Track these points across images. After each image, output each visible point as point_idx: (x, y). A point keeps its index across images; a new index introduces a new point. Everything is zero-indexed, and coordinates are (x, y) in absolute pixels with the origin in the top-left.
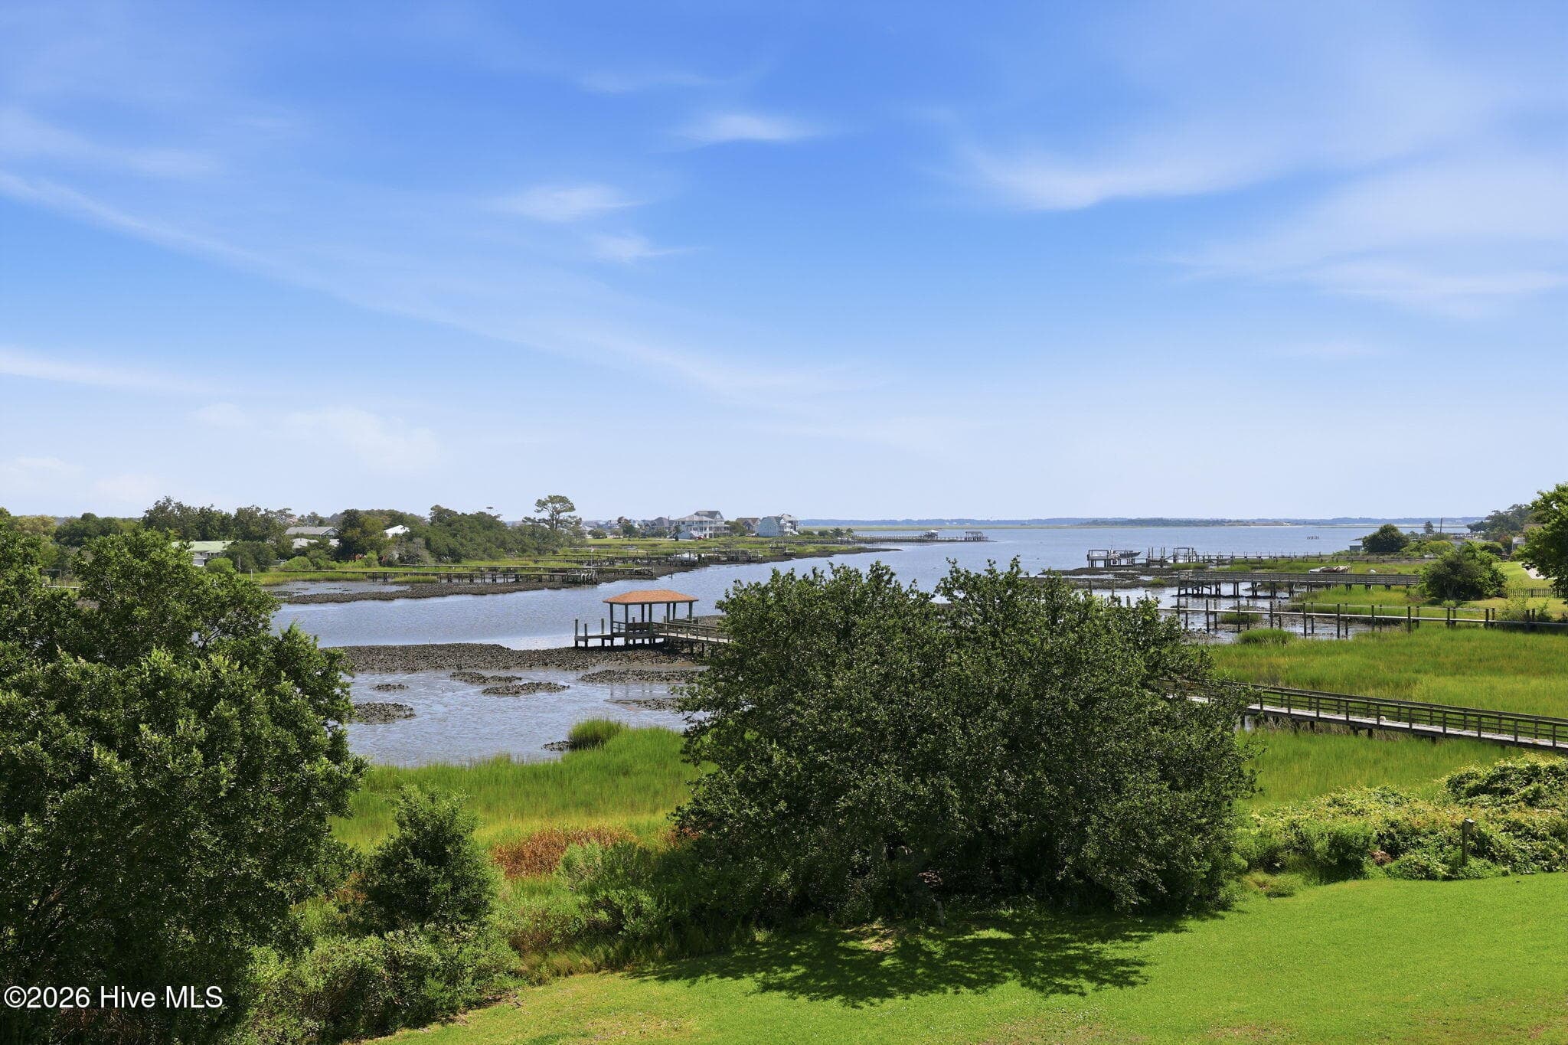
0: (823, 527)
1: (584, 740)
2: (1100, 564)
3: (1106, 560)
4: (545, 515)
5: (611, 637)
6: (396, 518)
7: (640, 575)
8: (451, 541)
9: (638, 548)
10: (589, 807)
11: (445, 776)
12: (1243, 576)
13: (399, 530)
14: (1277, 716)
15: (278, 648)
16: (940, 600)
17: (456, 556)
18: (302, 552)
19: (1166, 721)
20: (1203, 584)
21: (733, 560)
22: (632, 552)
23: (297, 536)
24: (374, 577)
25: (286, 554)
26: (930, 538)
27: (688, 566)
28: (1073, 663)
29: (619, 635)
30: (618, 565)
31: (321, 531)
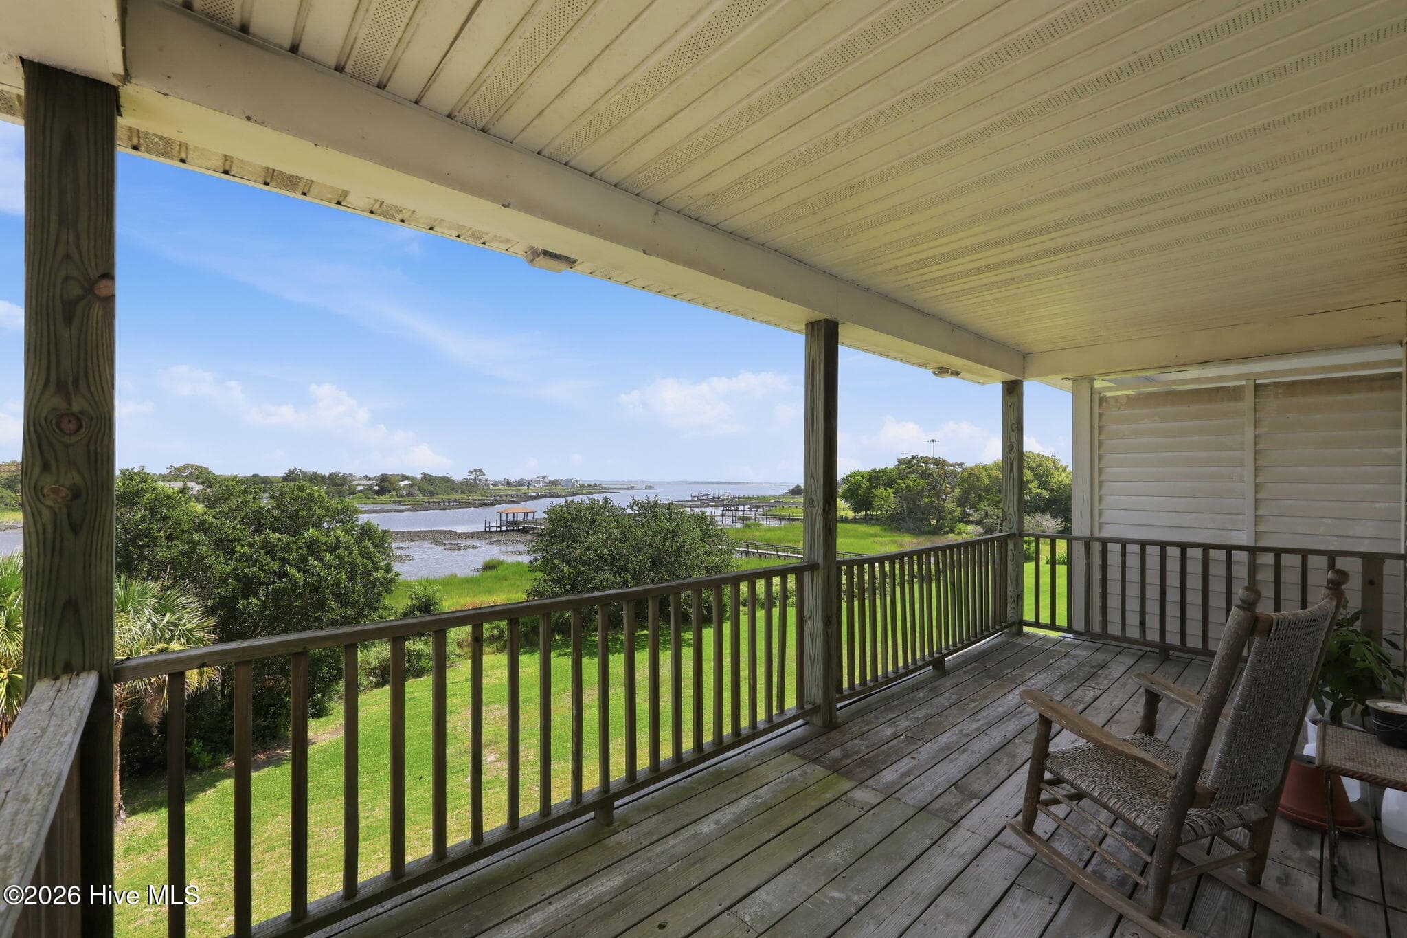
0: (589, 483)
1: (488, 567)
2: (696, 498)
3: (698, 497)
4: (472, 477)
5: (500, 527)
6: (405, 478)
7: (513, 502)
8: (430, 487)
9: (512, 491)
10: (490, 592)
11: (431, 582)
12: (747, 503)
13: (406, 482)
14: (754, 553)
15: (363, 528)
16: (629, 511)
17: (432, 494)
18: (361, 492)
19: (709, 554)
20: (733, 506)
21: (552, 496)
22: (510, 493)
23: (358, 485)
24: (394, 502)
25: (352, 492)
26: (632, 488)
27: (533, 498)
28: (675, 533)
29: (504, 526)
30: (504, 498)
31: (370, 483)
